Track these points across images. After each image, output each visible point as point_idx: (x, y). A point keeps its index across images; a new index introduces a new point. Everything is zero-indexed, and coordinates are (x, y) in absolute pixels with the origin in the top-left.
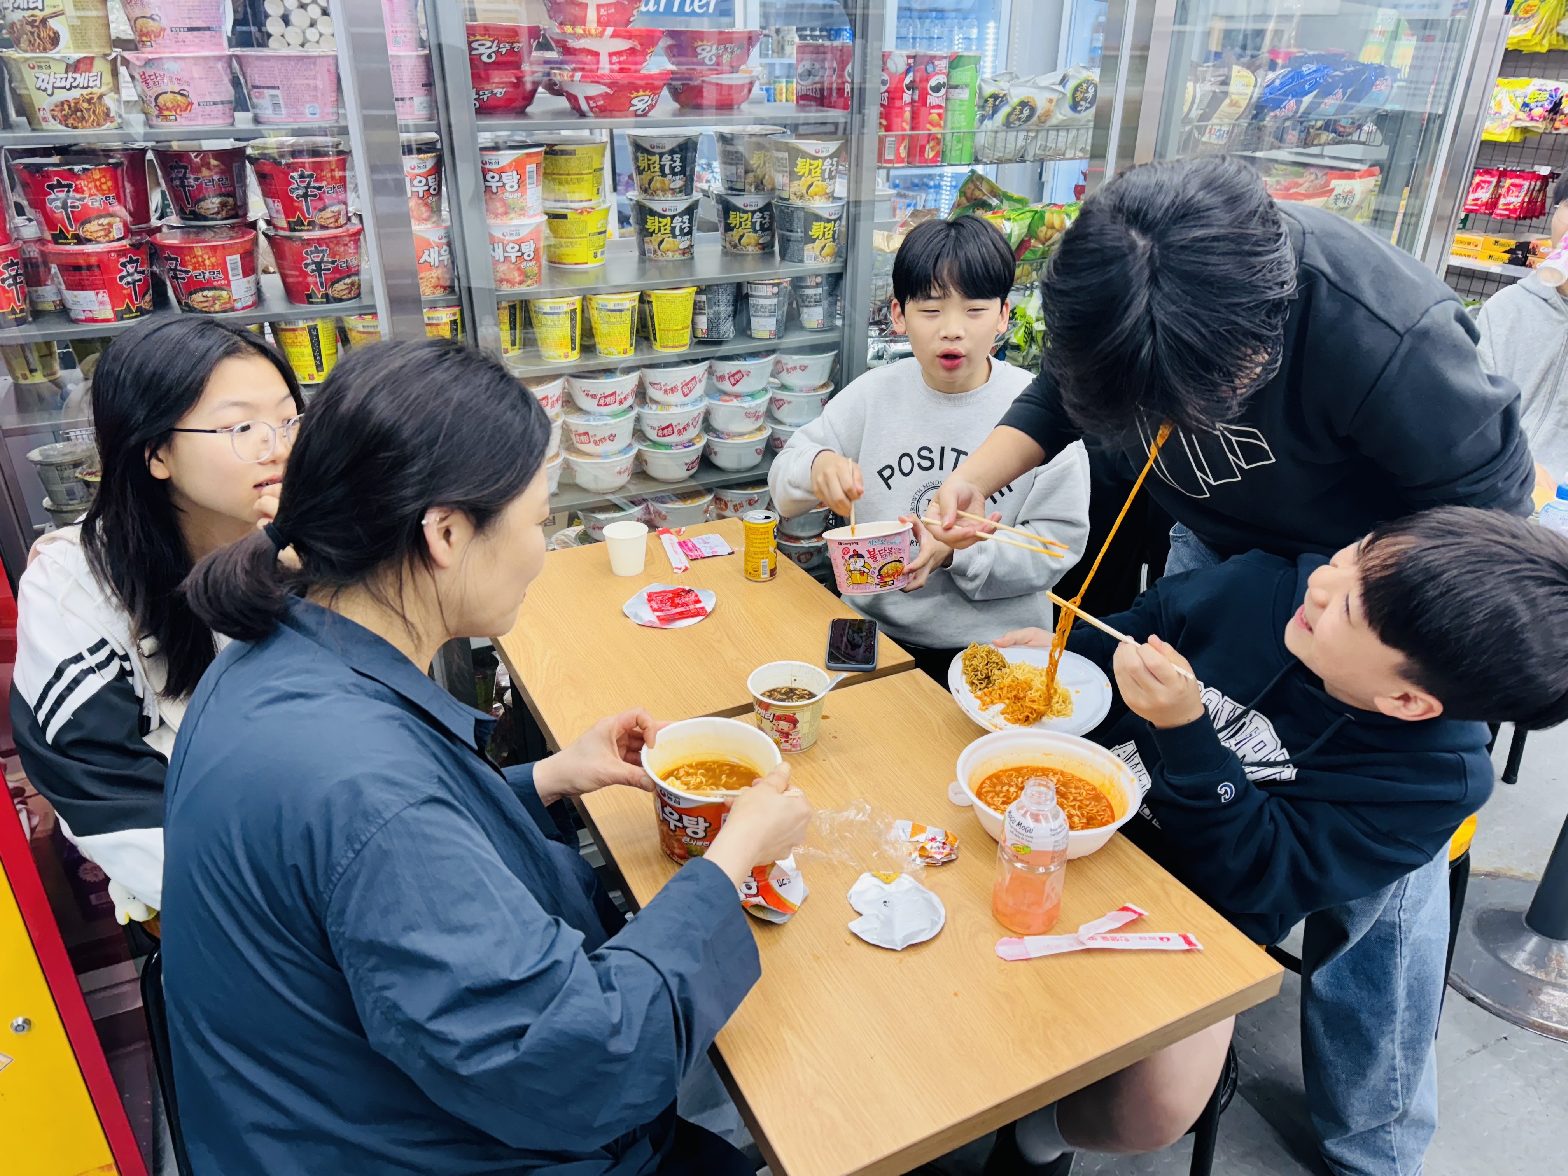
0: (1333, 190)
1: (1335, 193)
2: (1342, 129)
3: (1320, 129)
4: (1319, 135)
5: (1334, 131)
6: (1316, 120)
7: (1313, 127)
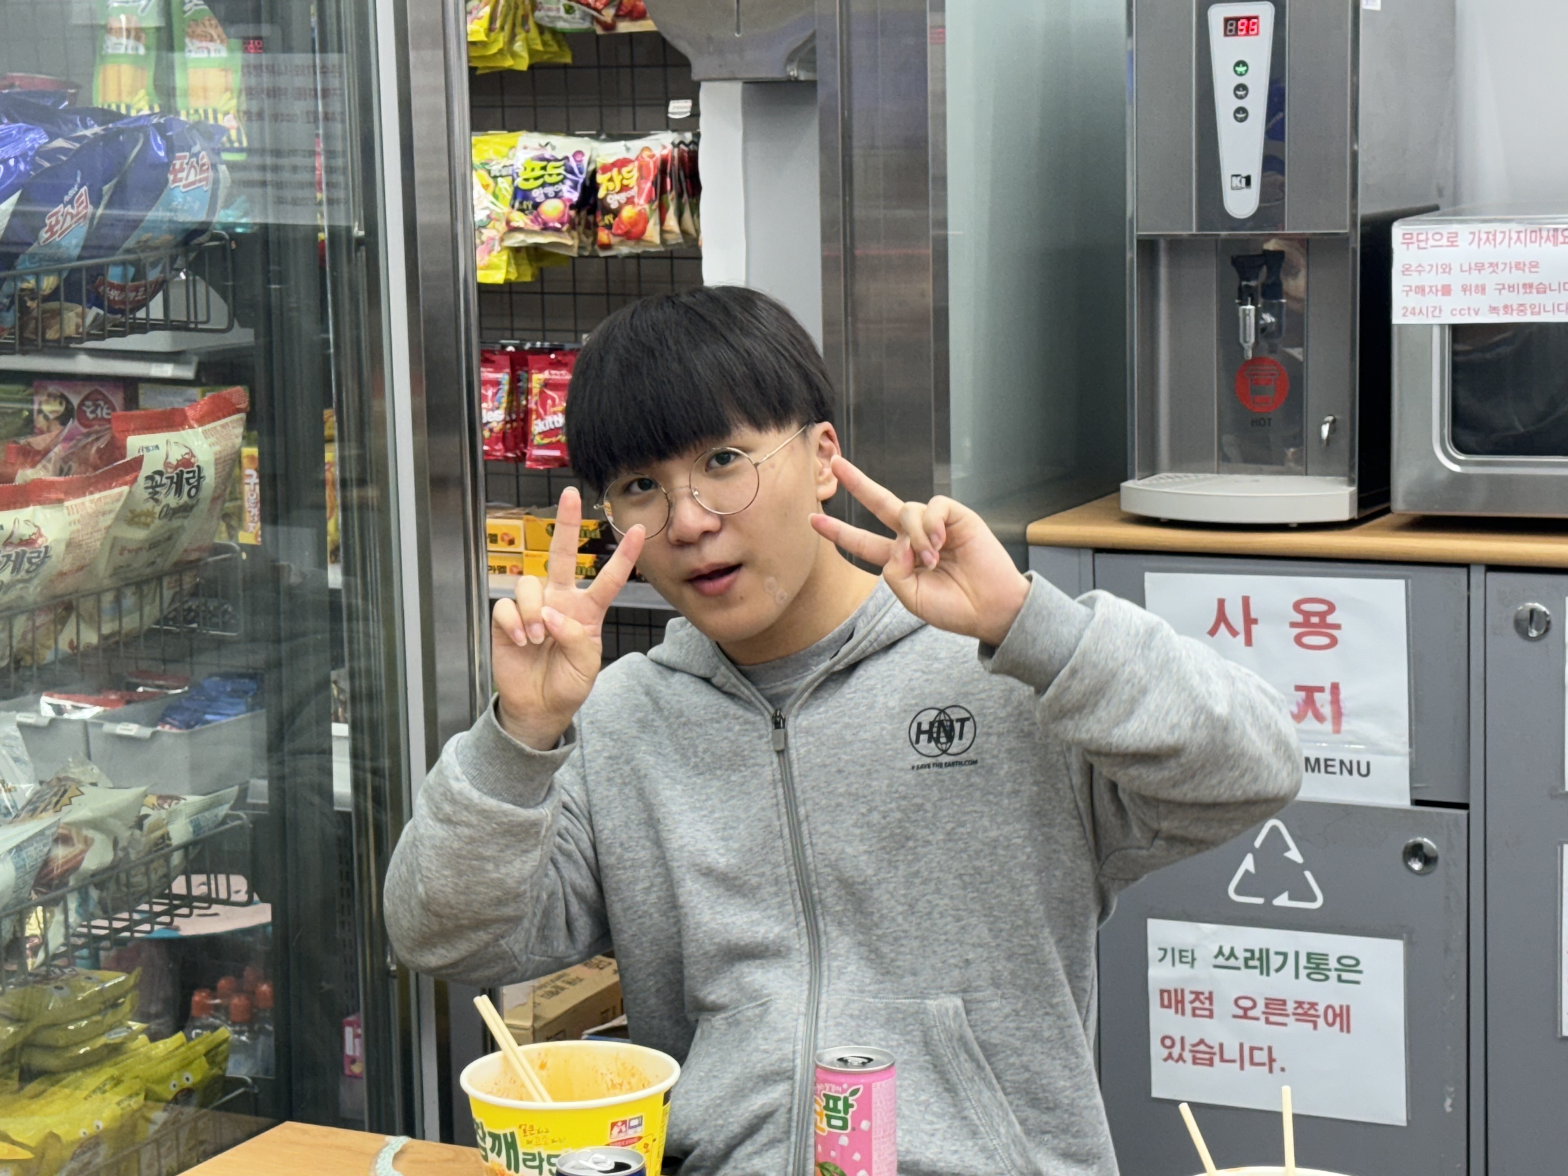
0: (137, 463)
1: (147, 469)
2: (114, 294)
3: (54, 295)
4: (58, 314)
5: (97, 300)
6: (38, 276)
7: (33, 293)
